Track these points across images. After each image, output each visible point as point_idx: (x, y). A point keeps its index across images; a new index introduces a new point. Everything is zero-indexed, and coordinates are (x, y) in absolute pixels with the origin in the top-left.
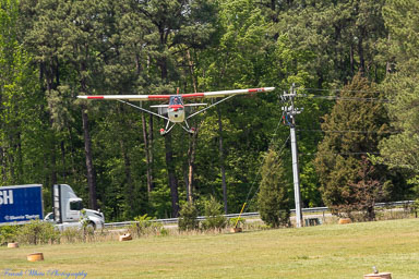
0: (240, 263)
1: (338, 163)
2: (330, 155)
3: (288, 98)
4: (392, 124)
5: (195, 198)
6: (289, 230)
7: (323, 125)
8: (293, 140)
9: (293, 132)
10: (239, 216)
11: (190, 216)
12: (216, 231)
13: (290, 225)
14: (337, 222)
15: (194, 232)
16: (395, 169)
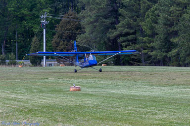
0: (22, 79)
1: (61, 43)
2: (58, 40)
3: (43, 17)
4: (83, 30)
5: (5, 53)
6: (41, 68)
7: (56, 28)
8: (44, 33)
9: (44, 30)
10: (22, 61)
11: (3, 60)
12: (13, 66)
13: (41, 65)
14: (59, 65)
15: (4, 66)
16: (83, 47)
